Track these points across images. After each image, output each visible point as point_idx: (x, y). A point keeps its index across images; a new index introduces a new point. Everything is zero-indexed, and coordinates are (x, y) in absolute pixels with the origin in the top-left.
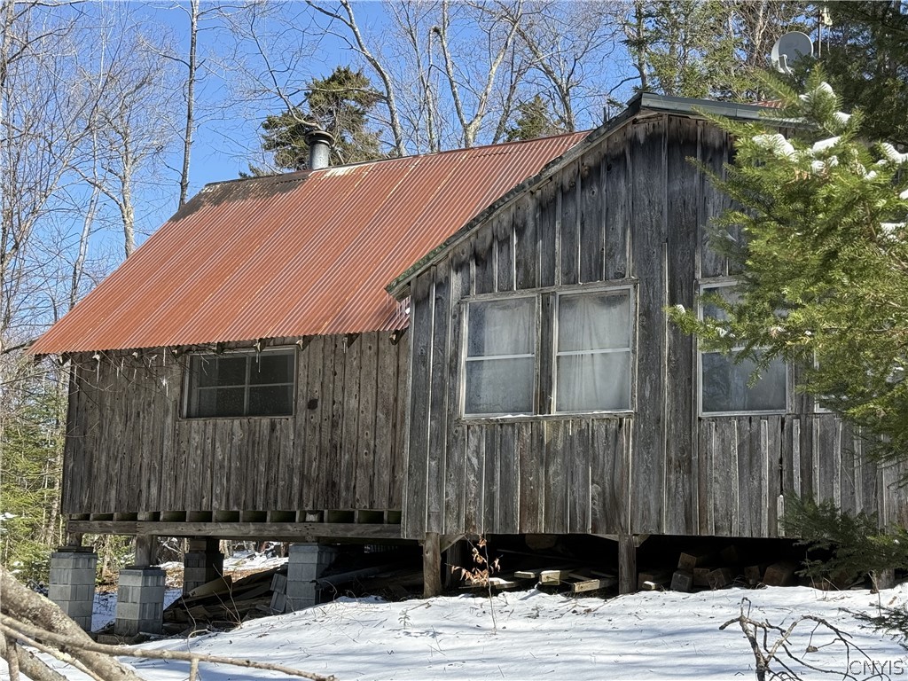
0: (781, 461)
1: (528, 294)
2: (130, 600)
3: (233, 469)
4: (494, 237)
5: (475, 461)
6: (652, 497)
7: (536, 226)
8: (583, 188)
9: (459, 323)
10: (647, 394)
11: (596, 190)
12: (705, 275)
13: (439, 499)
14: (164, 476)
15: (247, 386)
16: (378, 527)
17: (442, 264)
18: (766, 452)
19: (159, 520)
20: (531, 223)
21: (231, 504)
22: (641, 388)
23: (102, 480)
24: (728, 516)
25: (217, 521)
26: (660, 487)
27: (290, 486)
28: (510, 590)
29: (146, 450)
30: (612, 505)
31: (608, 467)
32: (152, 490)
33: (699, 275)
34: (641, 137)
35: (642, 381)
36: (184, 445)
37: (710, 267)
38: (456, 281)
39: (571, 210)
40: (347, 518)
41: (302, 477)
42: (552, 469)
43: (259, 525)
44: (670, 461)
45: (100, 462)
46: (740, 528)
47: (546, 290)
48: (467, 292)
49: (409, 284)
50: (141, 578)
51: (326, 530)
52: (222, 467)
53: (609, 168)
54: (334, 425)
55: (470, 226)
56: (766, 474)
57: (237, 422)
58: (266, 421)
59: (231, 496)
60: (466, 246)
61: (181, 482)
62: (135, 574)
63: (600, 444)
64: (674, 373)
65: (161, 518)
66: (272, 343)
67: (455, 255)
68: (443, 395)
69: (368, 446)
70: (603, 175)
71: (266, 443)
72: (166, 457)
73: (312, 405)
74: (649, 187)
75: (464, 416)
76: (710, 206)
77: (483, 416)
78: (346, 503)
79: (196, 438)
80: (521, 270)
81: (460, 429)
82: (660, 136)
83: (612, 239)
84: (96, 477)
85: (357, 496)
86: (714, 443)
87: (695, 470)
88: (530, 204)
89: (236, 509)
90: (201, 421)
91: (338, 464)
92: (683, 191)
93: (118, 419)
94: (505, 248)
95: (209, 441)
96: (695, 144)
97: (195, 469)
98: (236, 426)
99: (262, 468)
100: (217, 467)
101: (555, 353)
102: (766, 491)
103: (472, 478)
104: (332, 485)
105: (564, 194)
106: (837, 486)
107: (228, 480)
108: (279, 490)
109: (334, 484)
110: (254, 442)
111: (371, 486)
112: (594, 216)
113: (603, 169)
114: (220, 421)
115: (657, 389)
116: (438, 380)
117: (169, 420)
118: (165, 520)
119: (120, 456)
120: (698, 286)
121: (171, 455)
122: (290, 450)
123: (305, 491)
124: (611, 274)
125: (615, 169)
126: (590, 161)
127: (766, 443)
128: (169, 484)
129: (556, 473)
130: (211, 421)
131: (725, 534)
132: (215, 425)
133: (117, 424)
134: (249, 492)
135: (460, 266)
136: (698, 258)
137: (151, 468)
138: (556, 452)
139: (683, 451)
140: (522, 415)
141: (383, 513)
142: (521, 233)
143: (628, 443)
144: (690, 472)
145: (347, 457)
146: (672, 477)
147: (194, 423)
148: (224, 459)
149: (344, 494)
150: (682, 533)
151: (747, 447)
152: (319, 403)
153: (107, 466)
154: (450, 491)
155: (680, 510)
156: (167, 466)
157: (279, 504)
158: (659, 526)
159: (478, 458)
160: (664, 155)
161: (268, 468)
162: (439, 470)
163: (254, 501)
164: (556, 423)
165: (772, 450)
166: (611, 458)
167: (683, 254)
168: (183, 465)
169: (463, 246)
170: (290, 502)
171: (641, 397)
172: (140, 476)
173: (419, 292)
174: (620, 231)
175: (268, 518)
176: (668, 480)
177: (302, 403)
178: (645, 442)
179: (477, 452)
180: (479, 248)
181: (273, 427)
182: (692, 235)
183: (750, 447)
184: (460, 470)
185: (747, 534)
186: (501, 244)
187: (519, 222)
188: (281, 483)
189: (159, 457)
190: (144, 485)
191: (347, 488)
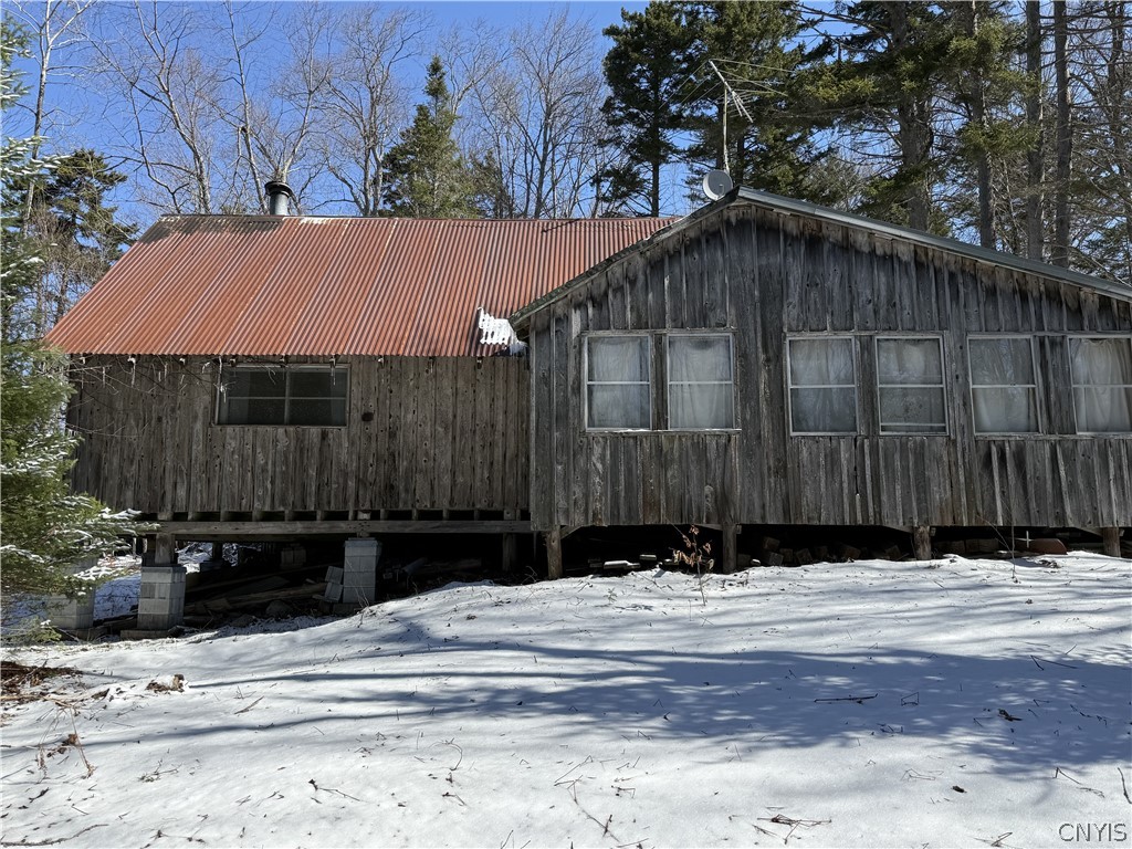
0: (855, 468)
1: (642, 333)
2: (156, 596)
3: (278, 474)
4: (609, 285)
5: (599, 466)
6: (755, 495)
7: (646, 280)
8: (686, 254)
9: (580, 352)
10: (748, 417)
11: (697, 256)
12: (790, 330)
13: (567, 498)
14: (193, 479)
15: (287, 398)
16: (438, 523)
17: (560, 303)
18: (844, 462)
19: (186, 520)
20: (641, 277)
21: (277, 502)
22: (743, 413)
23: (114, 482)
24: (818, 509)
25: (257, 521)
26: (763, 488)
27: (345, 488)
28: (637, 570)
29: (169, 455)
30: (723, 500)
31: (719, 472)
32: (178, 491)
33: (785, 330)
34: (733, 220)
35: (744, 407)
36: (218, 451)
37: (794, 324)
38: (576, 320)
39: (677, 270)
40: (406, 515)
41: (359, 481)
42: (670, 474)
43: (307, 524)
44: (769, 468)
45: (111, 464)
46: (827, 518)
47: (659, 331)
48: (585, 328)
49: (529, 318)
50: (170, 575)
51: (382, 526)
52: (264, 470)
53: (707, 241)
54: (392, 435)
55: (588, 274)
56: (845, 478)
57: (281, 430)
58: (314, 431)
59: (276, 497)
60: (583, 291)
61: (215, 485)
62: (163, 571)
63: (712, 454)
64: (770, 402)
65: (190, 517)
66: (321, 360)
67: (572, 296)
68: (568, 411)
69: (427, 454)
70: (704, 245)
71: (316, 450)
72: (196, 460)
73: (367, 417)
74: (741, 260)
75: (588, 429)
76: (791, 278)
77: (606, 430)
78: (405, 503)
79: (233, 444)
80: (635, 314)
81: (585, 440)
82: (748, 222)
83: (713, 297)
84: (106, 479)
85: (417, 497)
86: (805, 453)
87: (790, 475)
88: (639, 262)
89: (282, 509)
90: (237, 428)
91: (396, 470)
92: (768, 265)
93: (133, 422)
94: (619, 295)
95: (249, 446)
96: (778, 231)
97: (232, 473)
98: (282, 435)
99: (313, 473)
100: (258, 471)
101: (669, 383)
102: (846, 491)
103: (597, 480)
104: (390, 487)
105: (670, 257)
106: (898, 487)
107: (272, 483)
108: (332, 492)
109: (392, 487)
110: (301, 450)
111: (432, 488)
112: (696, 277)
113: (703, 241)
114: (261, 429)
115: (757, 413)
116: (561, 399)
117: (199, 426)
118: (193, 520)
119: (137, 458)
120: (785, 337)
121: (202, 459)
122: (344, 457)
123: (361, 493)
124: (713, 324)
125: (712, 242)
126: (692, 234)
127: (844, 456)
128: (199, 485)
129: (673, 476)
130: (251, 428)
131: (816, 522)
132: (255, 432)
133: (132, 428)
134: (298, 493)
135: (579, 306)
136: (784, 317)
137: (177, 471)
138: (672, 461)
139: (779, 460)
140: (642, 430)
141: (441, 511)
142: (633, 283)
143: (734, 453)
144: (785, 477)
145: (405, 463)
146: (772, 480)
147: (229, 429)
148: (266, 463)
149: (403, 495)
150: (781, 522)
151: (829, 459)
152: (375, 416)
153: (121, 467)
154: (577, 491)
155: (779, 505)
156: (196, 469)
157: (332, 504)
158: (763, 517)
159: (603, 464)
160: (754, 236)
161: (320, 473)
162: (566, 473)
163: (303, 500)
164: (671, 438)
165: (849, 461)
166: (721, 465)
167: (772, 313)
168: (217, 468)
169: (581, 290)
170: (345, 502)
171: (744, 419)
172: (163, 478)
173: (539, 324)
174: (718, 290)
175: (318, 517)
176: (769, 482)
177: (356, 416)
178: (748, 454)
179: (602, 458)
180: (595, 293)
181: (324, 436)
182: (777, 299)
183: (833, 458)
184: (587, 475)
185: (832, 523)
186: (615, 291)
187: (631, 275)
188: (334, 486)
189: (186, 460)
190: (169, 487)
191: (407, 491)
